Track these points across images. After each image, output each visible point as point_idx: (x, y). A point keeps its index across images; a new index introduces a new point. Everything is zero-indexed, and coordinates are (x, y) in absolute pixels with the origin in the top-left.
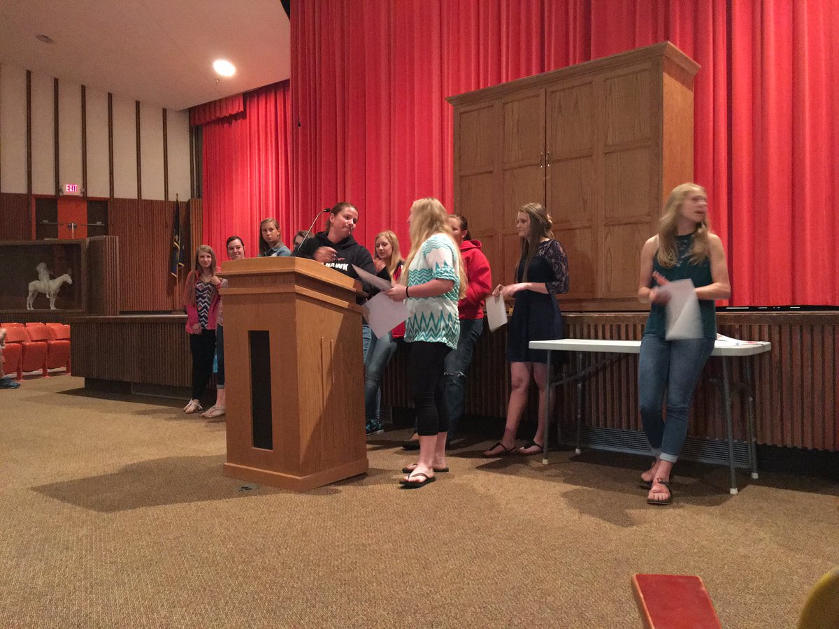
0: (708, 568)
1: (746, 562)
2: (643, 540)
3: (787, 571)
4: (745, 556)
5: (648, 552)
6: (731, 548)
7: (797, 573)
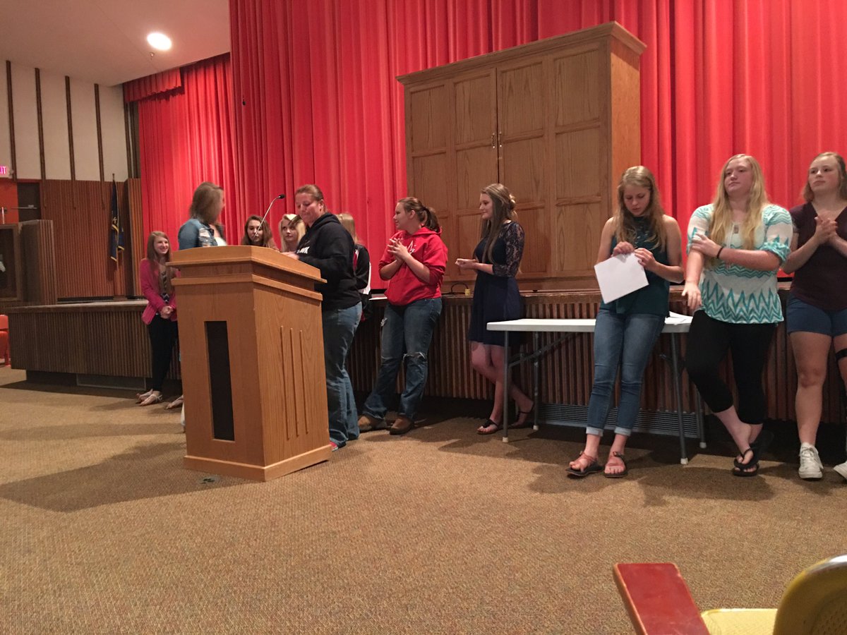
0: (665, 537)
1: (699, 531)
2: (602, 513)
3: (738, 537)
4: (699, 525)
5: (608, 525)
6: (685, 518)
7: (747, 538)
